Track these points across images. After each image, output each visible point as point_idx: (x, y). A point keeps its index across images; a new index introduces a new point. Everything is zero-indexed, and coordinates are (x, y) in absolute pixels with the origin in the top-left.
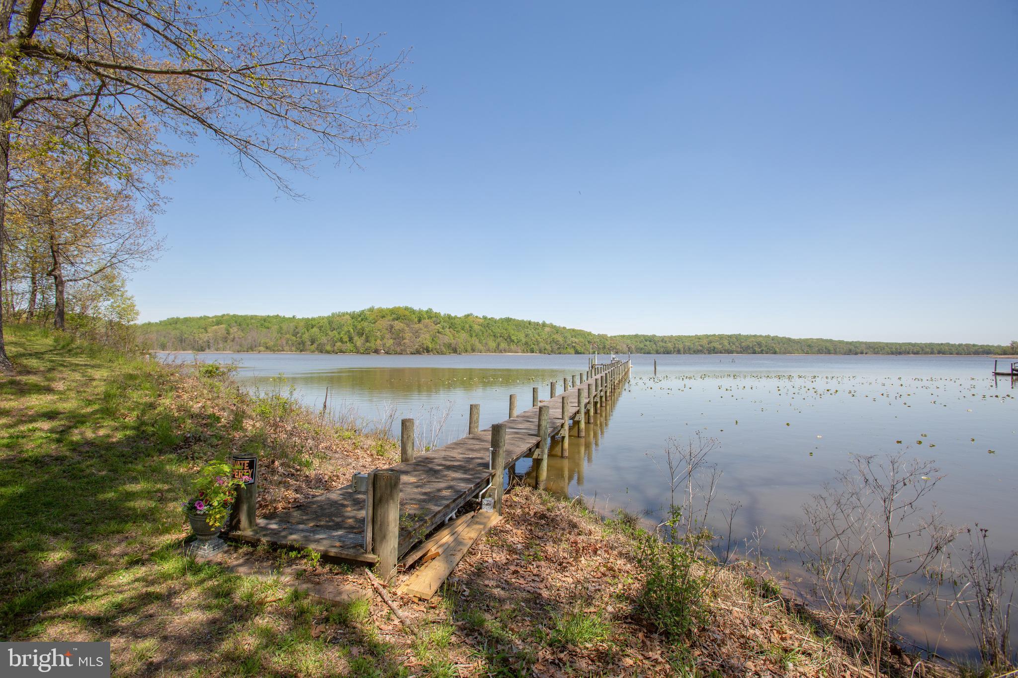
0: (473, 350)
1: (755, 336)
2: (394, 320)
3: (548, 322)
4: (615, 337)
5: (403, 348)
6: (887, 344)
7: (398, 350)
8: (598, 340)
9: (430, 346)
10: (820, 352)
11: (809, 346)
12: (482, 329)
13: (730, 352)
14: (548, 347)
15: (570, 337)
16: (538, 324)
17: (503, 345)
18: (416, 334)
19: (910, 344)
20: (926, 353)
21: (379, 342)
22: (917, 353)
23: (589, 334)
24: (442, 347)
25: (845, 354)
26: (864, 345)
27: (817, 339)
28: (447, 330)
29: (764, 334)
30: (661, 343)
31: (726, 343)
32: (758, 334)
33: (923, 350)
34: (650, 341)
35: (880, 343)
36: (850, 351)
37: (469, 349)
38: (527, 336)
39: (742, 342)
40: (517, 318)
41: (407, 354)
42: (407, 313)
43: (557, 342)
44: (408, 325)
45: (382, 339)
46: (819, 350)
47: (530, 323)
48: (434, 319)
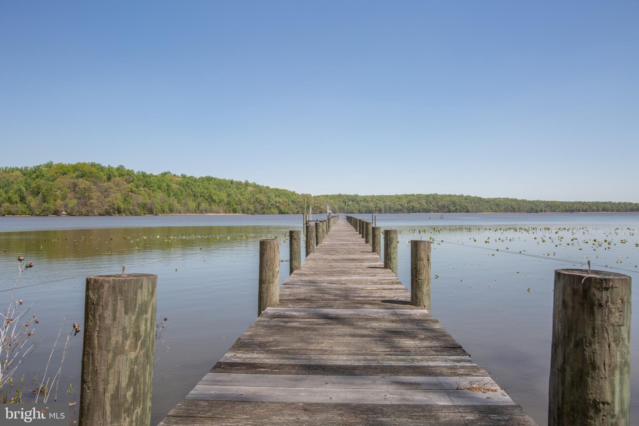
0: (171, 211)
1: (450, 196)
2: (77, 177)
3: (251, 182)
4: (318, 197)
5: (89, 208)
6: (562, 203)
7: (84, 210)
8: (302, 200)
9: (122, 206)
10: (506, 210)
11: (497, 205)
12: (181, 188)
13: (427, 211)
14: (251, 207)
15: (274, 197)
16: (240, 183)
17: (204, 205)
18: (106, 193)
19: (580, 202)
20: (593, 211)
21: (59, 202)
22: (586, 211)
23: (293, 193)
24: (136, 207)
25: (527, 212)
26: (543, 204)
27: (504, 199)
28: (141, 188)
29: (458, 194)
30: (363, 203)
31: (424, 202)
32: (453, 194)
33: (590, 208)
34: (353, 201)
35: (556, 202)
36: (532, 209)
37: (167, 209)
38: (229, 195)
39: (438, 202)
40: (218, 177)
41: (95, 215)
42: (93, 169)
43: (260, 202)
44: (95, 184)
45: (64, 198)
46: (505, 209)
47: (232, 182)
48: (126, 177)
